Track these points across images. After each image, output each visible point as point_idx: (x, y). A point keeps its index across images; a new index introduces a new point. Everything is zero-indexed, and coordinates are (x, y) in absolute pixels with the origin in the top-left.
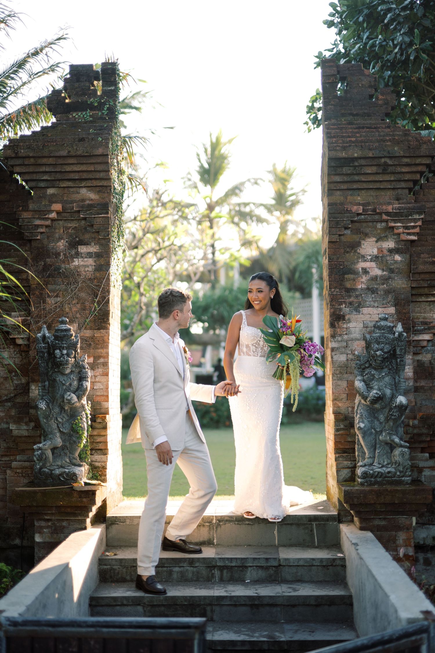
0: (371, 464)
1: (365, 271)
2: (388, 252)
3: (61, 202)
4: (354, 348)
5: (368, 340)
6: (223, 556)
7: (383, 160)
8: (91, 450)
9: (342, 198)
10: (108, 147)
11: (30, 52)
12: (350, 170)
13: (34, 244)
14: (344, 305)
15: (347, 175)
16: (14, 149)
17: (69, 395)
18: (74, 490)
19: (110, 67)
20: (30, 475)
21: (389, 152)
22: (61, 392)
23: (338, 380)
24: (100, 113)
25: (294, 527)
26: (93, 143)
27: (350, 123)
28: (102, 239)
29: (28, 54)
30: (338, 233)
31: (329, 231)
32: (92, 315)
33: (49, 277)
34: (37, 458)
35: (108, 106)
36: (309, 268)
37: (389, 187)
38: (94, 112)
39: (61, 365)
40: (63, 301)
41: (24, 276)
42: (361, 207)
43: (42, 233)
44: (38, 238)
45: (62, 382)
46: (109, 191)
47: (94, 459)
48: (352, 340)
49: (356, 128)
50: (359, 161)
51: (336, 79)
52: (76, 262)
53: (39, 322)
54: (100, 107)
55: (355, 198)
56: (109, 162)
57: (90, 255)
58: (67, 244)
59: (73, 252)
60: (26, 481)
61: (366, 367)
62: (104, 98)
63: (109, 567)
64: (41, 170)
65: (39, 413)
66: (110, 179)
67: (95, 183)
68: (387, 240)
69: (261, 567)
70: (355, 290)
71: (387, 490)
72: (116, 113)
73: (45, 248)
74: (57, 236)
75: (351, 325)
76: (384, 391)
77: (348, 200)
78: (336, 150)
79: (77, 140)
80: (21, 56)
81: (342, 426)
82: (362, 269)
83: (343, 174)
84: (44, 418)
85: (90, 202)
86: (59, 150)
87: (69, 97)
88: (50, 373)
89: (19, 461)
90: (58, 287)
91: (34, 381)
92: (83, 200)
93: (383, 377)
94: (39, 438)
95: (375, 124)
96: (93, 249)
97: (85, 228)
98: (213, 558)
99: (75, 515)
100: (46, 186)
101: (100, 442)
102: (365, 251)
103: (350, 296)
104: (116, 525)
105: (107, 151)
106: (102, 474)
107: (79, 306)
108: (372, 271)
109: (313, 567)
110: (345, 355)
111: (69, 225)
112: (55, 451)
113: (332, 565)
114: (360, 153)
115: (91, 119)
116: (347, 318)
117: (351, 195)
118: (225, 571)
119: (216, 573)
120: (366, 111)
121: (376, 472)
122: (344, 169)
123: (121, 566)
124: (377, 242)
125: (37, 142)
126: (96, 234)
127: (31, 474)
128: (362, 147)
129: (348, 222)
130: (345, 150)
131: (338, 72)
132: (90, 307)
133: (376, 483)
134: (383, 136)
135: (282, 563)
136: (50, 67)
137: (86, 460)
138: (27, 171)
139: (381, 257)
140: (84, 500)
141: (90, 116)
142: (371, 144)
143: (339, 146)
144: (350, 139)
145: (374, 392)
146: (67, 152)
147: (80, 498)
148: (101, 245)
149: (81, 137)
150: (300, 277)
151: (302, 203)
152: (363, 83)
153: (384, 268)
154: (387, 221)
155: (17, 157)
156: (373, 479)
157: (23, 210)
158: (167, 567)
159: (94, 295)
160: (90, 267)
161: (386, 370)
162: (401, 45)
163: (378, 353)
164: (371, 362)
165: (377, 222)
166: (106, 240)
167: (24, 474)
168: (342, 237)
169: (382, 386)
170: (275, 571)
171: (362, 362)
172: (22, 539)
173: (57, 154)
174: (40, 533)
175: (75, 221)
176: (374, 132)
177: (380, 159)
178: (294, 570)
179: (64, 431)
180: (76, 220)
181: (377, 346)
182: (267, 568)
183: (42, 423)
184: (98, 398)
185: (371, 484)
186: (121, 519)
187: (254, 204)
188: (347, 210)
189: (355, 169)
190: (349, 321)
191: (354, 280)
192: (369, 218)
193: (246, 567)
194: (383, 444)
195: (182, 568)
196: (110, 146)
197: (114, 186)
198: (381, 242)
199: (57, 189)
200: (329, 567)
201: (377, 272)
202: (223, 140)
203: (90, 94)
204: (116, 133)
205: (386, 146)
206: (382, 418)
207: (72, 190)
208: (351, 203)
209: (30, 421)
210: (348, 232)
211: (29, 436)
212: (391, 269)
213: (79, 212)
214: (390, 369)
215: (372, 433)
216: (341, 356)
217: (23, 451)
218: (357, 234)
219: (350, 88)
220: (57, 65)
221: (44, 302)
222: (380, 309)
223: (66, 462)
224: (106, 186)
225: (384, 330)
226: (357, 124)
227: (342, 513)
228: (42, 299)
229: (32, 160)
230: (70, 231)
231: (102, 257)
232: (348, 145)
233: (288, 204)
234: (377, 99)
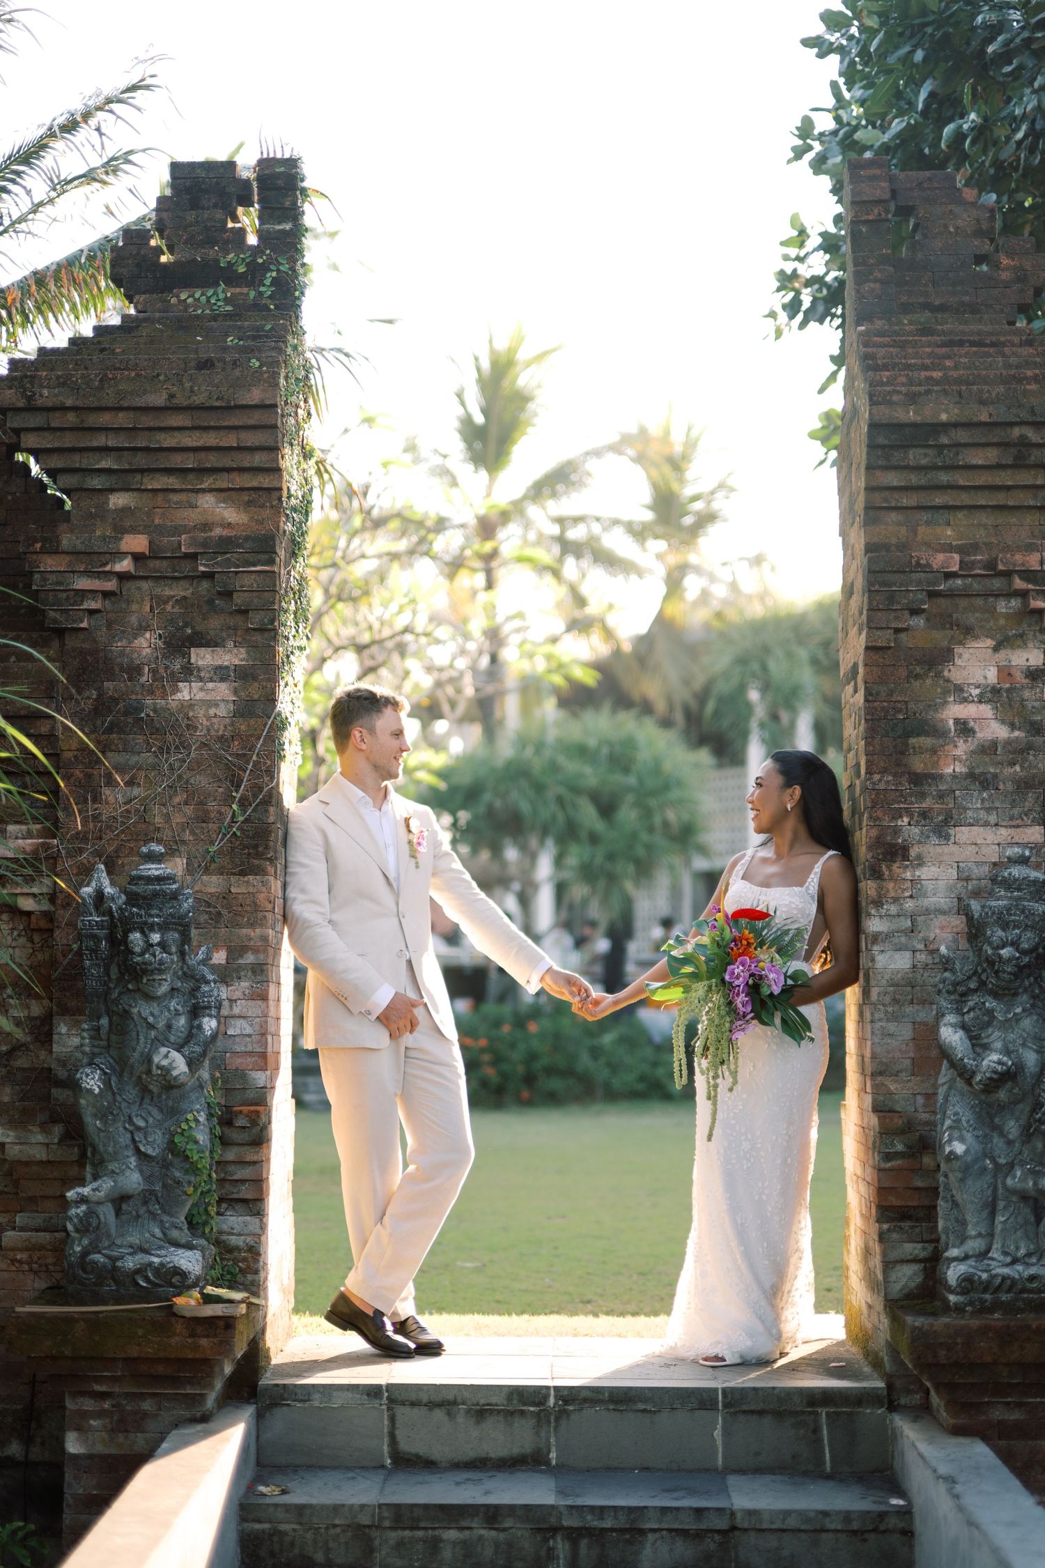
0: (983, 1255)
1: (964, 729)
2: (1027, 677)
3: (146, 529)
4: (932, 936)
5: (976, 916)
6: (579, 1502)
7: (1016, 432)
8: (221, 1201)
9: (903, 530)
10: (277, 385)
11: (56, 123)
12: (926, 455)
13: (71, 642)
14: (906, 820)
15: (919, 469)
16: (23, 387)
17: (166, 1056)
18: (175, 1315)
19: (282, 169)
20: (51, 1268)
21: (1032, 411)
22: (142, 1046)
23: (888, 1020)
24: (252, 294)
25: (767, 1420)
26: (237, 372)
27: (926, 331)
28: (254, 629)
29: (50, 129)
30: (893, 625)
31: (869, 620)
32: (225, 835)
33: (110, 730)
34: (75, 1226)
35: (274, 274)
36: (742, 689)
37: (1032, 503)
38: (238, 290)
39: (145, 972)
40: (145, 798)
41: (44, 728)
42: (957, 557)
43: (92, 612)
44: (82, 625)
45: (145, 1019)
46: (275, 503)
47: (225, 1227)
48: (927, 912)
49: (944, 345)
50: (953, 433)
51: (887, 212)
52: (185, 693)
53: (81, 851)
54: (253, 277)
55: (939, 530)
56: (279, 424)
57: (221, 674)
58: (160, 643)
59: (177, 666)
60: (40, 1284)
61: (970, 989)
62: (263, 253)
63: (266, 1526)
64: (95, 444)
65: (83, 1102)
66: (277, 470)
67: (238, 480)
68: (1024, 646)
69: (683, 1533)
70: (938, 778)
71: (1028, 1327)
72: (297, 293)
73: (102, 654)
74: (134, 620)
75: (925, 873)
76: (1019, 1057)
77: (919, 537)
78: (890, 403)
79: (193, 364)
80: (31, 134)
81: (900, 1147)
82: (957, 721)
83: (907, 467)
84: (95, 1116)
85: (226, 533)
86: (145, 392)
87: (171, 249)
88: (115, 995)
89: (22, 1229)
90: (135, 759)
91: (65, 1011)
92: (206, 527)
93: (1017, 1017)
94: (76, 1168)
95: (992, 334)
96: (231, 656)
97: (210, 602)
98: (552, 1507)
99: (174, 1381)
100: (107, 485)
101: (243, 1181)
102: (965, 673)
103: (923, 796)
104: (285, 1408)
105: (275, 397)
106: (248, 1267)
107: (189, 810)
108: (982, 729)
109: (824, 1535)
110: (908, 954)
111: (168, 592)
112: (124, 1207)
113: (875, 1530)
114: (956, 411)
115: (229, 308)
116: (913, 852)
117: (928, 523)
118: (584, 1543)
119: (560, 1546)
120: (966, 299)
121: (996, 1276)
122: (912, 454)
123: (301, 1524)
124: (996, 649)
125: (86, 368)
126: (239, 619)
127: (55, 1264)
128: (960, 396)
129: (920, 596)
130: (914, 403)
131: (894, 193)
132: (220, 813)
133: (996, 1306)
134: (1017, 367)
135: (740, 1521)
136: (108, 163)
137: (207, 1231)
138: (57, 445)
139: (1008, 691)
140: (204, 1342)
141: (226, 299)
142: (986, 388)
143: (899, 392)
144: (928, 374)
145: (992, 1060)
146: (165, 396)
147: (191, 1336)
148: (253, 647)
149: (204, 356)
150: (717, 713)
151: (725, 520)
152: (960, 223)
153: (1016, 720)
154: (1024, 594)
155: (31, 409)
156: (988, 1296)
157: (44, 551)
158: (425, 1529)
159: (232, 782)
160: (222, 705)
161: (1025, 997)
162: (1033, 122)
163: (1005, 952)
164: (984, 977)
165: (997, 596)
166: (266, 635)
167: (35, 1266)
168: (903, 636)
169: (1014, 1041)
170: (721, 1544)
171: (960, 977)
172: (28, 1441)
173: (139, 402)
174: (78, 1429)
175: (182, 583)
176: (988, 355)
177: (1009, 430)
178: (772, 1541)
179: (150, 1152)
180: (185, 577)
181: (1000, 933)
182: (699, 1535)
183: (90, 1129)
184: (239, 1060)
185: (984, 1309)
186: (298, 1391)
187: (598, 519)
188: (918, 564)
189: (940, 453)
190: (920, 862)
191: (934, 751)
192: (976, 586)
193: (642, 1532)
194: (1014, 1199)
195: (467, 1533)
196: (282, 381)
197: (288, 489)
198: (1009, 651)
199: (135, 494)
200: (866, 1536)
201: (998, 731)
202: (522, 356)
203: (227, 242)
204: (295, 348)
205: (1025, 392)
206: (1012, 1127)
207: (175, 497)
208: (928, 545)
209: (55, 1120)
210: (919, 622)
211: (49, 1162)
212: (1033, 724)
213: (193, 557)
214: (1034, 997)
215: (985, 1169)
216: (897, 955)
217: (32, 1202)
218: (943, 628)
219: (925, 236)
220: (126, 157)
221: (95, 800)
222: (1004, 832)
223: (154, 1236)
224: (269, 490)
225: (1019, 890)
226: (943, 333)
227: (898, 1383)
228: (89, 790)
229: (71, 418)
230: (169, 608)
231: (255, 678)
232: (922, 389)
233: (688, 520)
234: (996, 266)
